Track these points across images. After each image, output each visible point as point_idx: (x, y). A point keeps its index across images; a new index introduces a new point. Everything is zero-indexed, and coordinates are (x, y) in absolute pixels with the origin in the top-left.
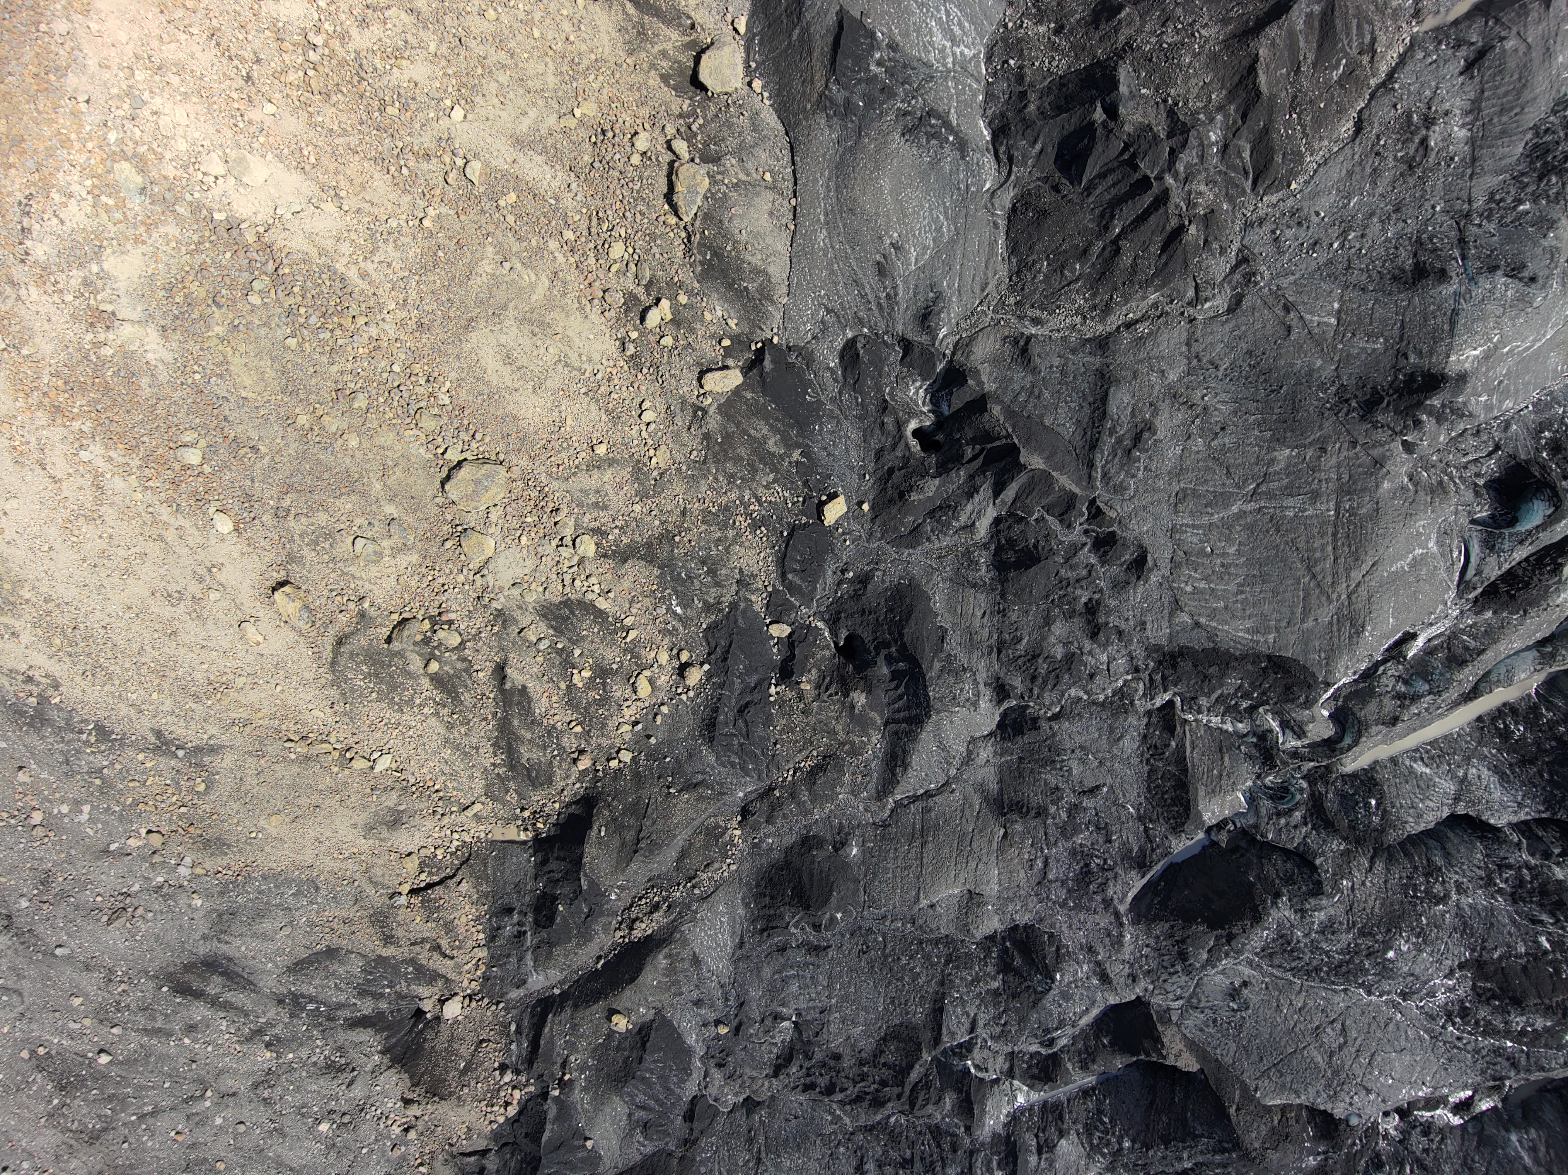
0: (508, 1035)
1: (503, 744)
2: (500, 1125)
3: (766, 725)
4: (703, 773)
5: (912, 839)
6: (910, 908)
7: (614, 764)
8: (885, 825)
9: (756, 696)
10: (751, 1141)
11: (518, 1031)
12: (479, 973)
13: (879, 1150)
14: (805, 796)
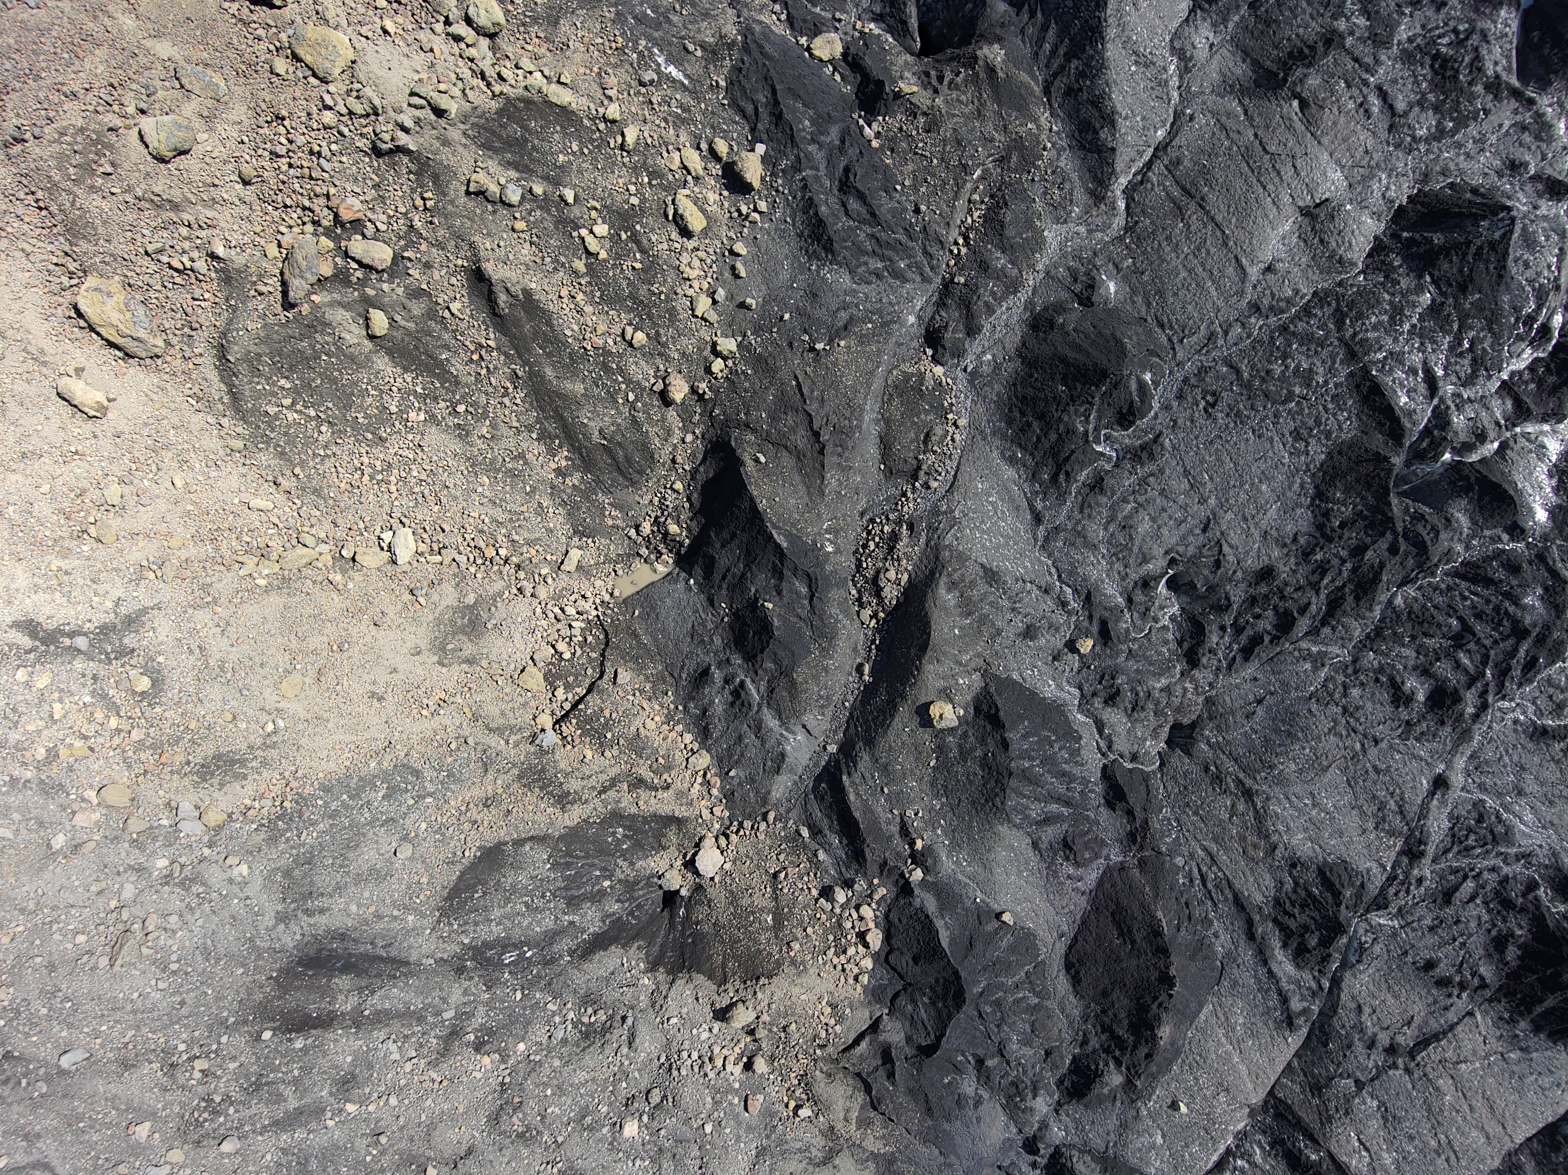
0: (805, 847)
1: (552, 427)
2: (872, 973)
3: (889, 190)
4: (845, 307)
5: (1179, 211)
6: (1241, 293)
7: (718, 365)
8: (1128, 229)
9: (853, 152)
10: (1218, 779)
11: (815, 832)
12: (715, 792)
13: (1409, 652)
14: (1000, 260)
